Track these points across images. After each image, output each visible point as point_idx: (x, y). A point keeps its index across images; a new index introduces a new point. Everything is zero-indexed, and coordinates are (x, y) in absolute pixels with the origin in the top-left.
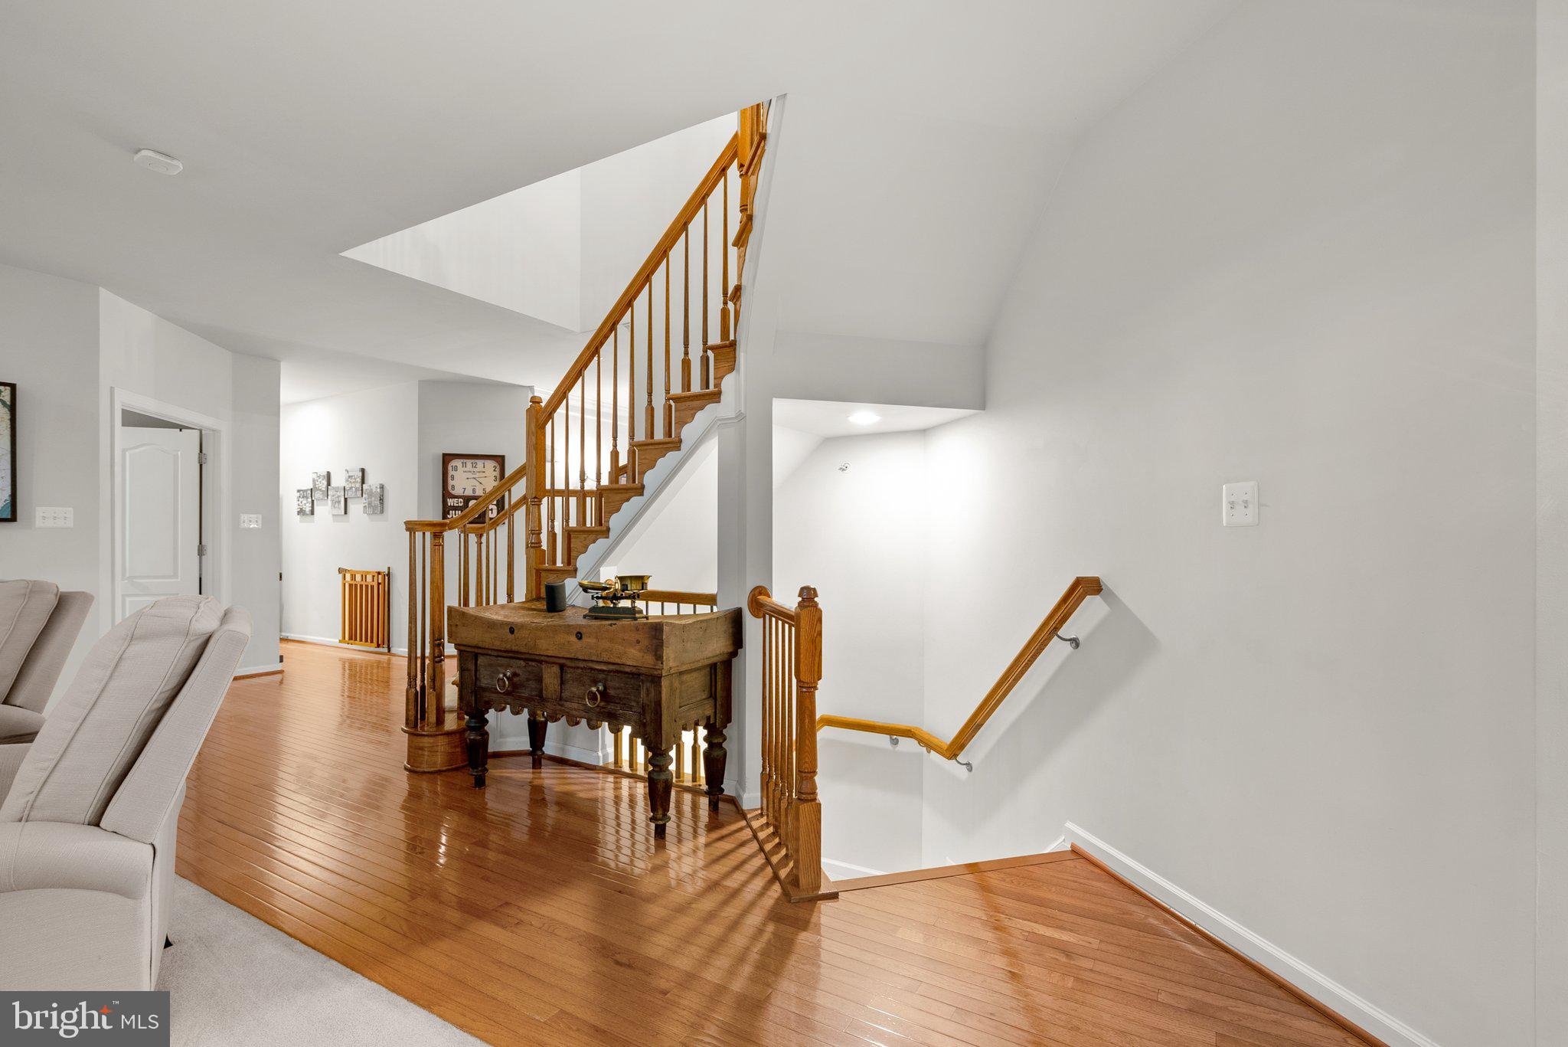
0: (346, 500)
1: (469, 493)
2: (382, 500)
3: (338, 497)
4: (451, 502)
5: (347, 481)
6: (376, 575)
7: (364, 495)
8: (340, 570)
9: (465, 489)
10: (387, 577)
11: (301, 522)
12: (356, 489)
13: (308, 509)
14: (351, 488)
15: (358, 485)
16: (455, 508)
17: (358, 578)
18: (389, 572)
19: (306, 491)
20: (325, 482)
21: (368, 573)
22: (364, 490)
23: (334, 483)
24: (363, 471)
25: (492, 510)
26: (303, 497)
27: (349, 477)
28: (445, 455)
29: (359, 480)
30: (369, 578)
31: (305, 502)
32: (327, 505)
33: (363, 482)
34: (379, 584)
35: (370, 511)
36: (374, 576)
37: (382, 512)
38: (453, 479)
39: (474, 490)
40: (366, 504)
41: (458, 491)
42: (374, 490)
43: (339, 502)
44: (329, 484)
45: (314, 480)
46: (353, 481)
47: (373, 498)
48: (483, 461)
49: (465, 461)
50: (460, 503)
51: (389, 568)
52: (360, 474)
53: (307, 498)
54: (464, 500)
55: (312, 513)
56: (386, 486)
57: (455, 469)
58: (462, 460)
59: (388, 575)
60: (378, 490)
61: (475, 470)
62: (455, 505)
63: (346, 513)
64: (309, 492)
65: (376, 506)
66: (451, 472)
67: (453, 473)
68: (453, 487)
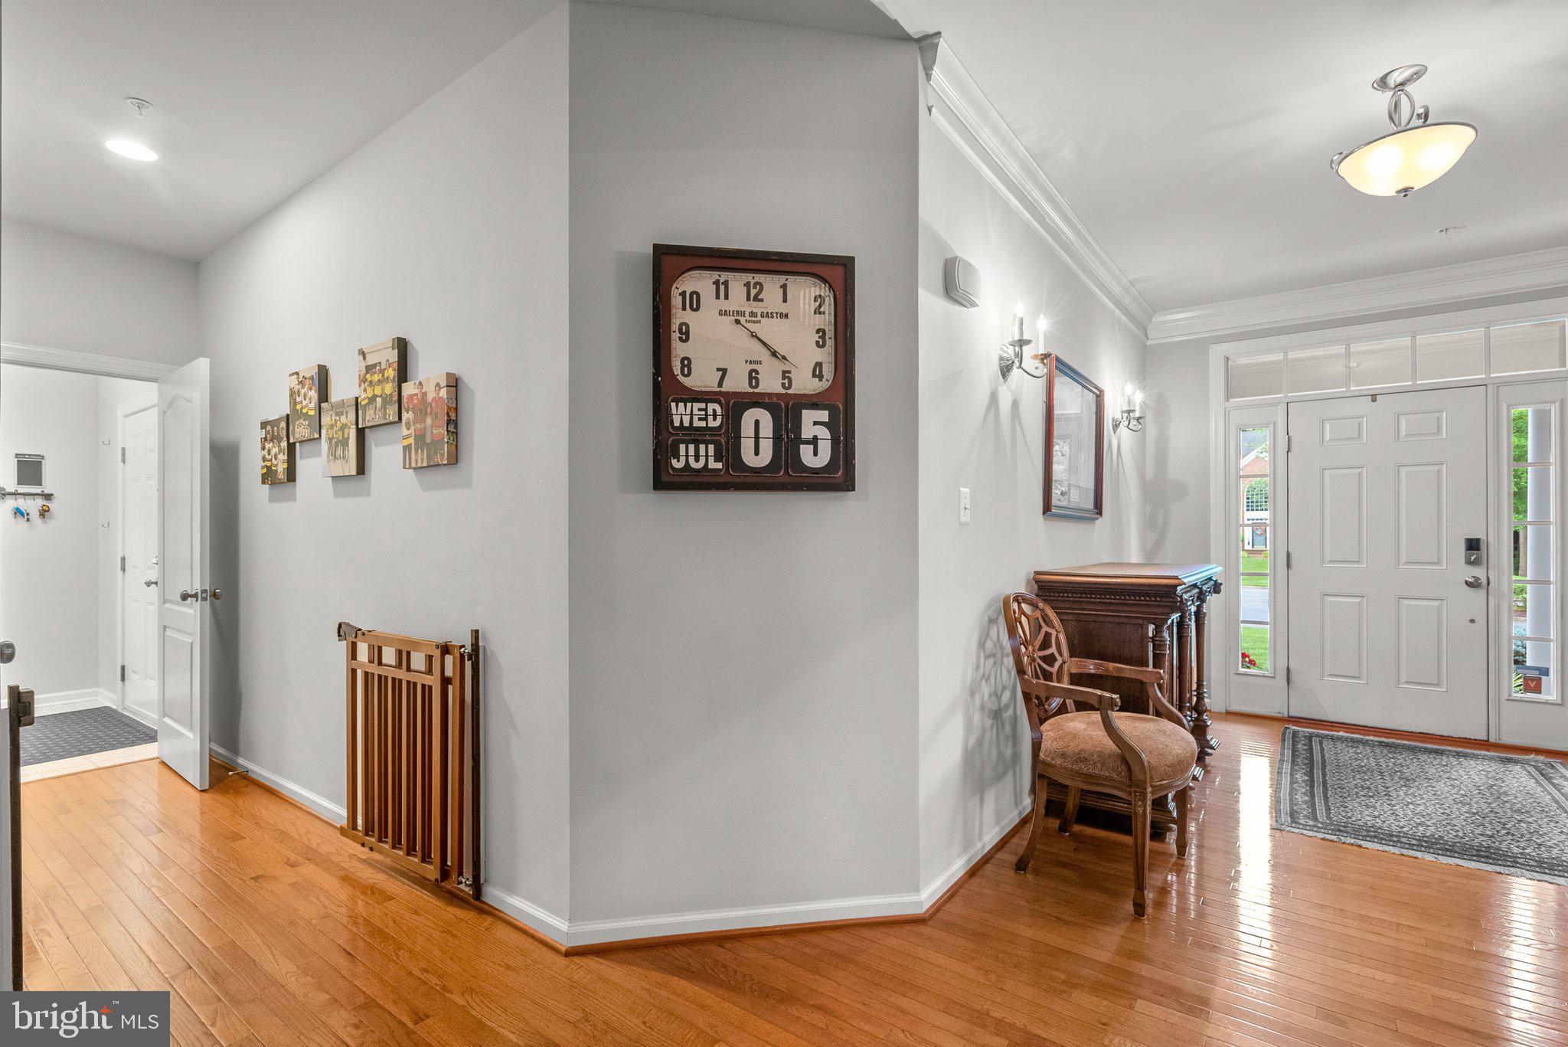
0: (361, 433)
1: (736, 382)
2: (453, 423)
3: (344, 427)
4: (681, 414)
5: (363, 380)
6: (437, 653)
7: (405, 416)
8: (342, 630)
9: (724, 371)
10: (468, 664)
11: (272, 500)
12: (386, 400)
13: (281, 467)
14: (373, 398)
15: (389, 388)
16: (696, 436)
17: (389, 656)
18: (476, 647)
19: (279, 420)
20: (313, 394)
21: (417, 645)
22: (405, 400)
23: (336, 394)
24: (402, 346)
25: (814, 441)
26: (272, 440)
27: (369, 369)
28: (662, 252)
29: (391, 373)
30: (418, 661)
31: (275, 450)
32: (319, 455)
33: (403, 375)
34: (446, 681)
35: (420, 458)
36: (430, 658)
37: (455, 459)
38: (685, 337)
39: (753, 377)
40: (411, 441)
41: (701, 379)
42: (431, 396)
43: (345, 442)
44: (324, 396)
45: (293, 394)
46: (376, 378)
47: (429, 421)
48: (782, 279)
49: (724, 276)
50: (714, 416)
51: (476, 634)
52: (393, 356)
53: (280, 440)
54: (725, 408)
55: (291, 475)
56: (469, 380)
57: (694, 302)
58: (715, 275)
59: (475, 654)
60: (443, 393)
61: (757, 307)
62: (697, 423)
63: (361, 469)
64: (283, 424)
65: (436, 444)
66: (680, 316)
67: (688, 317)
68: (686, 363)
